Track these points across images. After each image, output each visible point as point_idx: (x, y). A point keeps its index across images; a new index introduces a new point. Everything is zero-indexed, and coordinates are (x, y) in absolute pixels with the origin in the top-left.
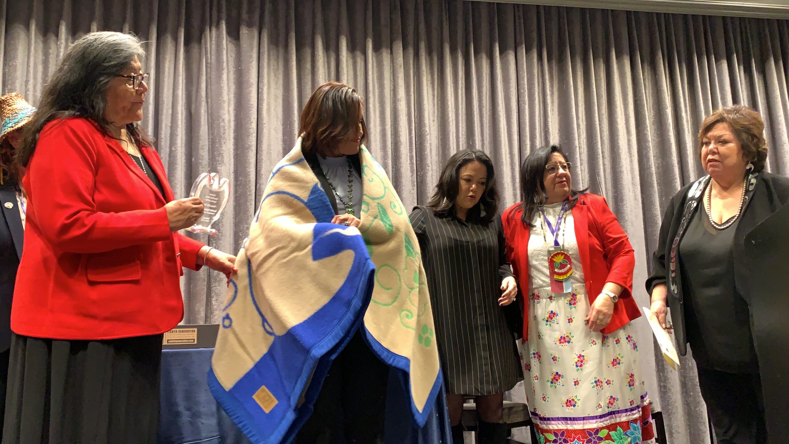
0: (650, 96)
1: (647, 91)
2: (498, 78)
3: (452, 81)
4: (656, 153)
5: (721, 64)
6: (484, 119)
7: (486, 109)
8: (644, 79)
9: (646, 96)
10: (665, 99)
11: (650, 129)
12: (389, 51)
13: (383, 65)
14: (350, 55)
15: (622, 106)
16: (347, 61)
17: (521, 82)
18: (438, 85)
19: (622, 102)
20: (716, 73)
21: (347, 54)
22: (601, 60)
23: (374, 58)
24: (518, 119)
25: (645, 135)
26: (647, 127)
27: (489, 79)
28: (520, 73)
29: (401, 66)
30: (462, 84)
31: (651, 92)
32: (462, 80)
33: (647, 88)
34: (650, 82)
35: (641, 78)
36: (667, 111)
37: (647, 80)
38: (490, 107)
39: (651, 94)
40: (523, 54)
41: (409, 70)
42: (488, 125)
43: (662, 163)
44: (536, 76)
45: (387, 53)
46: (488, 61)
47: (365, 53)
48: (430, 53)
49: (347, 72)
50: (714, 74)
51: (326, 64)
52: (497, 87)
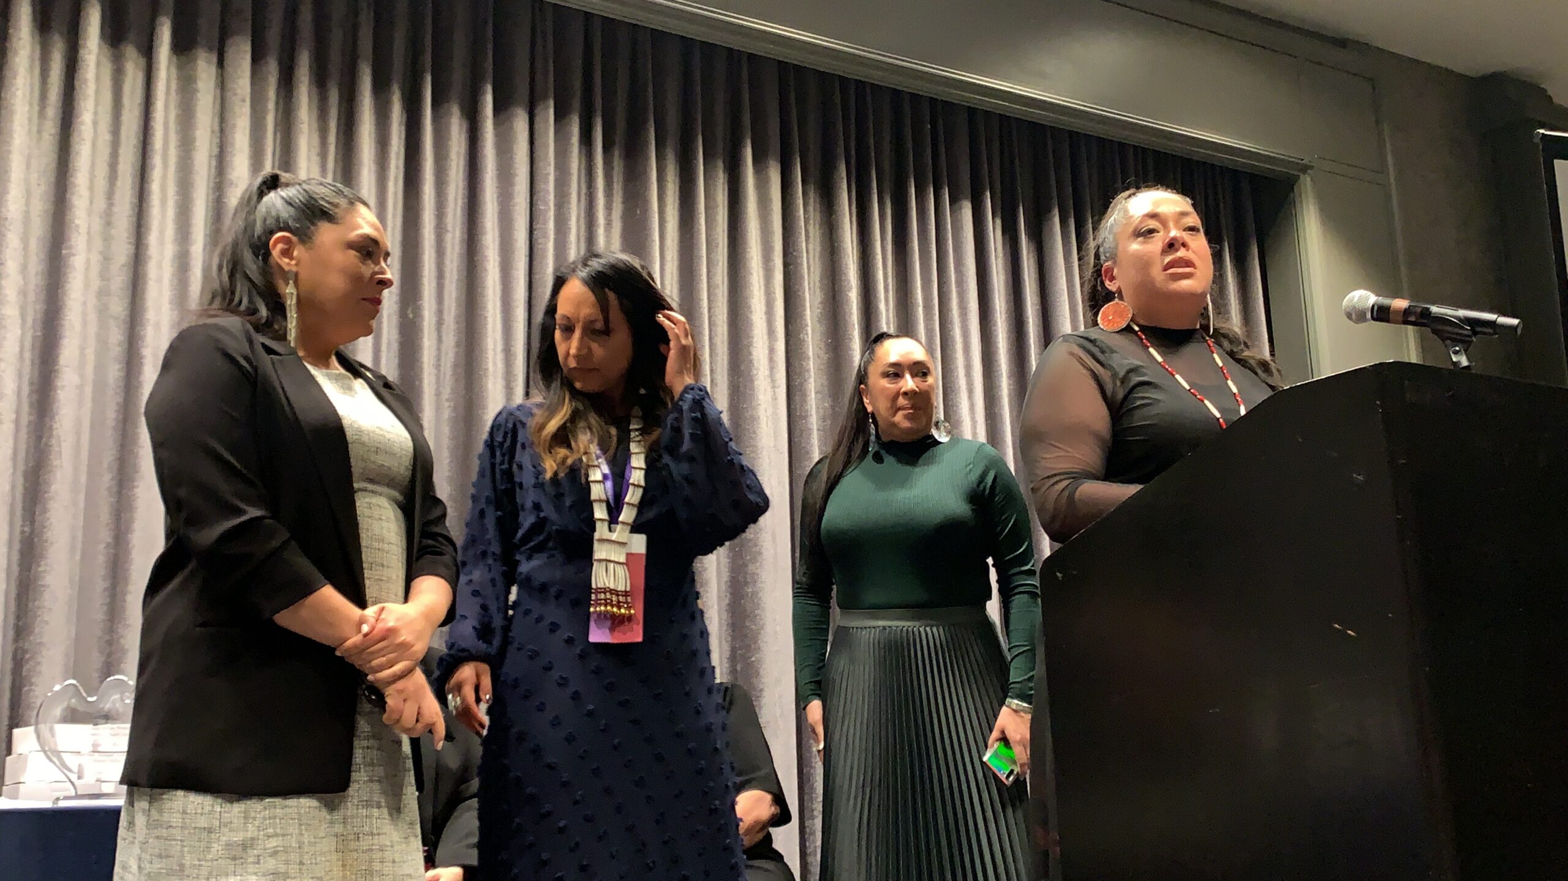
0: (817, 259)
1: (811, 247)
2: (485, 167)
3: (373, 158)
4: (822, 385)
5: (961, 209)
6: (448, 262)
7: (453, 238)
8: (806, 222)
9: (808, 258)
10: (846, 268)
11: (814, 331)
12: (215, 59)
13: (196, 90)
14: (106, 50)
15: (761, 272)
16: (98, 64)
17: (540, 186)
18: (336, 161)
19: (761, 264)
20: (949, 227)
21: (100, 46)
22: (720, 165)
23: (174, 71)
24: (527, 273)
25: (801, 343)
26: (807, 325)
27: (465, 166)
28: (540, 164)
29: (244, 101)
30: (397, 167)
31: (818, 249)
32: (397, 159)
33: (811, 240)
34: (817, 226)
35: (799, 217)
36: (849, 294)
37: (811, 222)
38: (462, 233)
39: (817, 255)
40: (547, 120)
41: (264, 112)
42: (455, 277)
43: (833, 407)
44: (575, 178)
45: (208, 62)
46: (465, 126)
47: (148, 52)
48: (320, 81)
49: (97, 92)
50: (945, 229)
51: (37, 64)
52: (483, 190)
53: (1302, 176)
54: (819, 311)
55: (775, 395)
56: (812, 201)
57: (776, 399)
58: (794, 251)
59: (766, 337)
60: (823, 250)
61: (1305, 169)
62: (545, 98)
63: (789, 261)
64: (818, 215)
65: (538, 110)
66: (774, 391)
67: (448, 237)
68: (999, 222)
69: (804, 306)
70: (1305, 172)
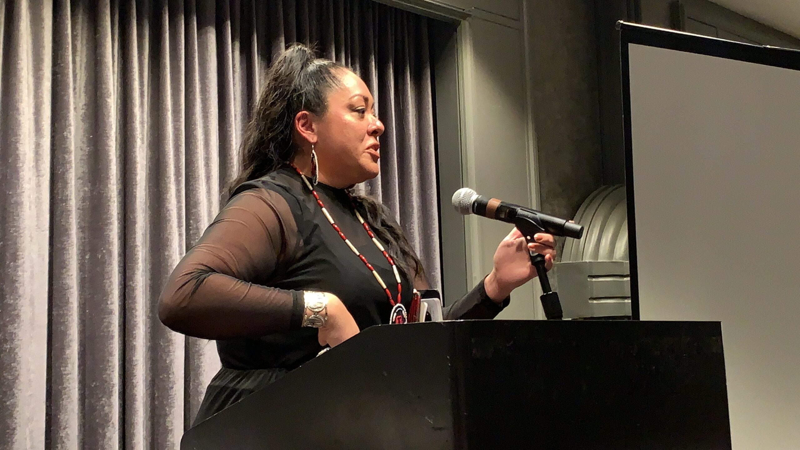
0: (83, 68)
1: (78, 59)
4: (83, 172)
5: (206, 32)
8: (74, 37)
9: (74, 71)
10: (107, 79)
11: (77, 129)
15: (31, 80)
19: (31, 73)
20: (196, 48)
25: (65, 139)
26: (70, 125)
31: (85, 60)
33: (79, 53)
34: (85, 42)
35: (67, 34)
36: (109, 100)
37: (79, 38)
39: (83, 66)
43: (92, 191)
53: (463, 22)
54: (83, 111)
55: (38, 182)
57: (40, 186)
58: (63, 63)
59: (33, 134)
60: (89, 61)
61: (465, 16)
63: (57, 70)
64: (85, 31)
66: (38, 179)
68: (237, 45)
69: (68, 109)
70: (465, 19)
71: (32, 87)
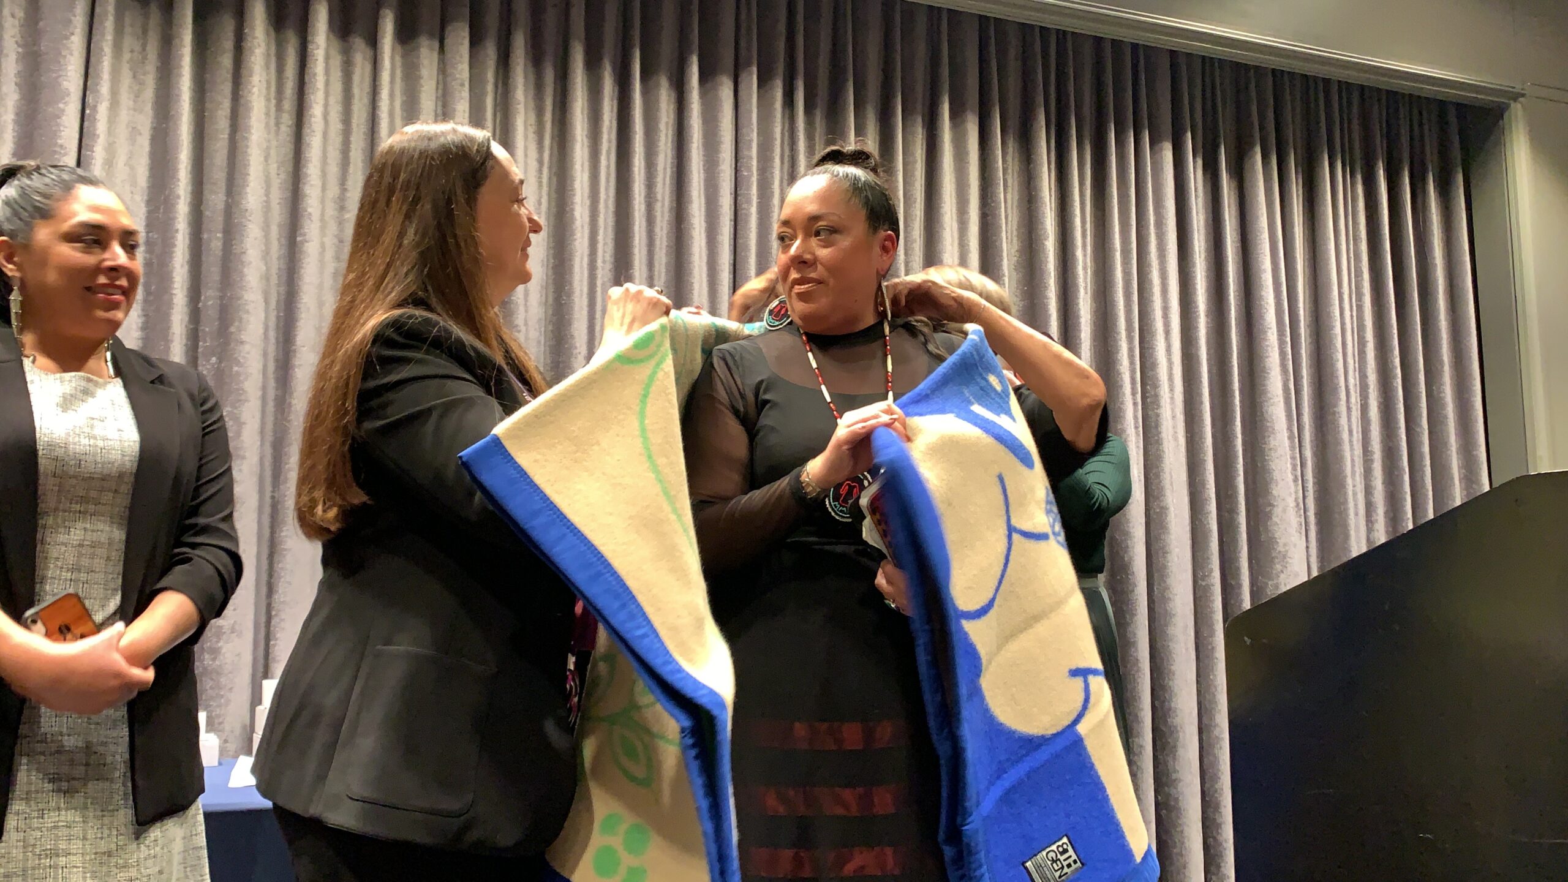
0: (1014, 208)
1: (1009, 196)
2: (692, 137)
3: (585, 133)
5: (1161, 150)
6: (657, 230)
7: (663, 206)
8: (1005, 170)
9: (1006, 208)
10: (1044, 217)
12: (437, 45)
13: (420, 77)
14: (336, 44)
15: (955, 225)
16: (327, 58)
17: (744, 152)
18: (553, 138)
19: (955, 217)
20: (1149, 165)
21: (328, 39)
22: (919, 120)
23: (398, 58)
24: (732, 236)
26: (1004, 275)
27: (673, 135)
28: (744, 131)
29: (462, 85)
30: (610, 141)
31: (1016, 197)
32: (609, 134)
33: (1010, 189)
34: (1016, 174)
35: (998, 167)
36: (1046, 244)
37: (1010, 171)
38: (671, 202)
39: (1015, 203)
40: (751, 88)
41: (484, 94)
42: (665, 243)
44: (778, 142)
45: (431, 49)
46: (673, 95)
47: (373, 42)
48: (536, 60)
49: (327, 84)
50: (1145, 171)
51: (273, 59)
52: (690, 159)
53: (1513, 105)
54: (1016, 258)
56: (1010, 150)
58: (993, 202)
60: (1020, 200)
61: (1516, 97)
62: (749, 64)
63: (987, 212)
64: (1017, 163)
65: (743, 77)
67: (658, 206)
68: (1200, 162)
69: (1001, 256)
70: (1515, 100)
71: (956, 235)
